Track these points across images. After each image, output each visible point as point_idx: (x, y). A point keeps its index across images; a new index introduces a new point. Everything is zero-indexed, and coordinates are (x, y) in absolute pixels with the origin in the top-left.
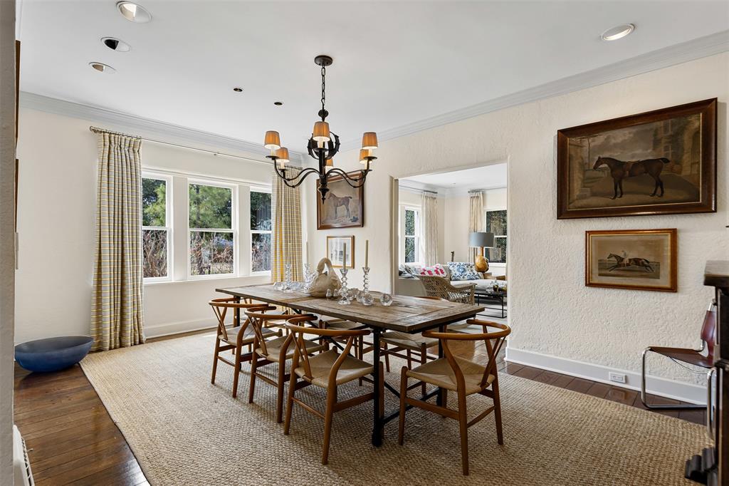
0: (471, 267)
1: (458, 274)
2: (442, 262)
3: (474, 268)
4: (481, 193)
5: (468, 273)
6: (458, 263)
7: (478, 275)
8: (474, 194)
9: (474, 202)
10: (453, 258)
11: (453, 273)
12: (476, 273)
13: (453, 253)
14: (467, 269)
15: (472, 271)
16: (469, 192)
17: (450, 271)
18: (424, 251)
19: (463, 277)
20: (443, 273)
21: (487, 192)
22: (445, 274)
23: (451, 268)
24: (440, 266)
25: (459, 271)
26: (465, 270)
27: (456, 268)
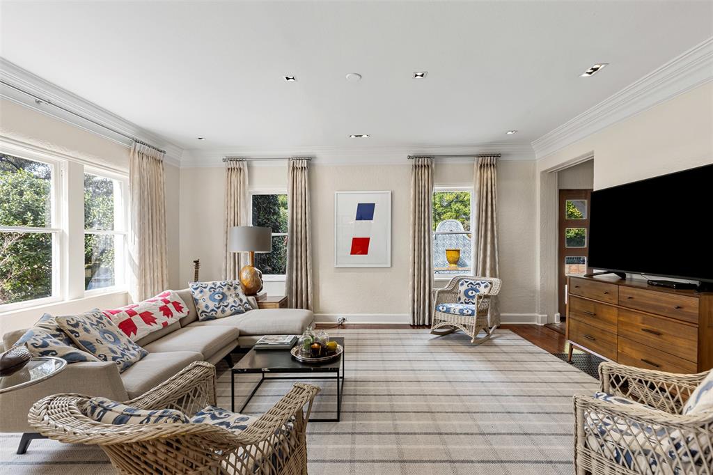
0: (235, 288)
1: (212, 305)
2: (175, 285)
3: (240, 291)
4: (245, 163)
5: (230, 301)
6: (210, 284)
7: (248, 302)
8: (233, 165)
9: (233, 176)
10: (197, 273)
11: (202, 306)
12: (244, 298)
13: (197, 262)
14: (228, 293)
15: (237, 295)
16: (224, 160)
17: (195, 301)
18: (137, 262)
19: (223, 311)
20: (179, 309)
21: (255, 164)
22: (185, 310)
23: (197, 295)
24: (173, 295)
25: (214, 300)
26: (224, 297)
27: (207, 292)
